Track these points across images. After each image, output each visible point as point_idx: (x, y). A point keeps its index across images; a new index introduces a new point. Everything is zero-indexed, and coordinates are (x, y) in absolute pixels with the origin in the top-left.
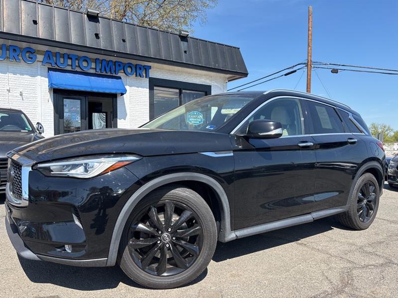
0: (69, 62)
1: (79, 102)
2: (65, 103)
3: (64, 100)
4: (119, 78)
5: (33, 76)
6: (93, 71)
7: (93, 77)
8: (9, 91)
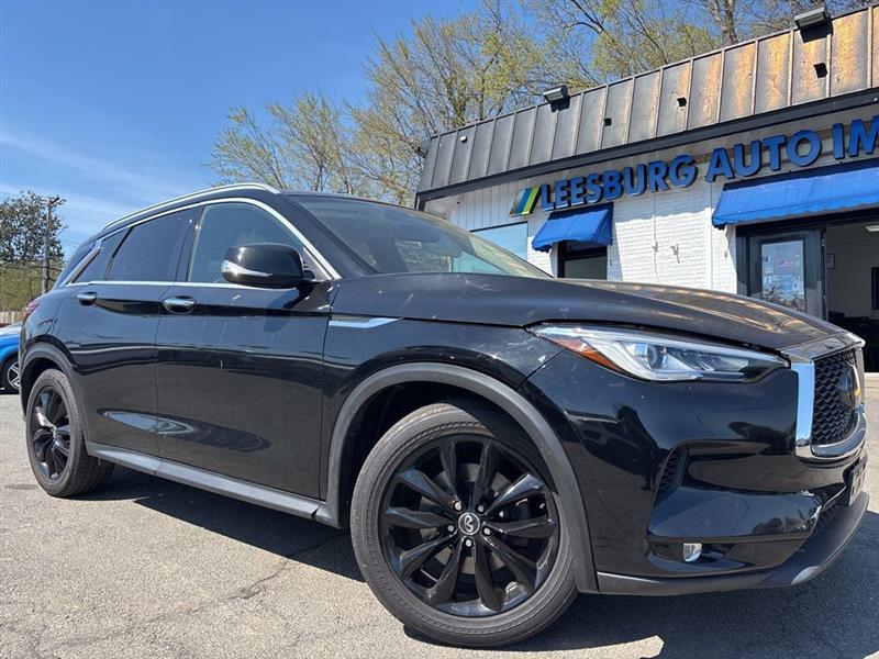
0: (766, 157)
1: (799, 244)
2: (764, 255)
3: (763, 246)
5: (697, 208)
7: (828, 177)
8: (656, 248)
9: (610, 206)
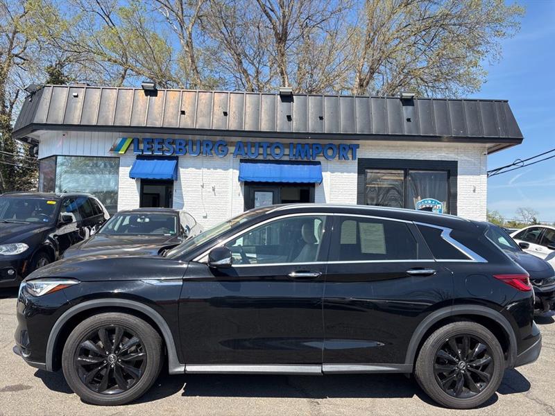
0: (261, 151)
1: (271, 194)
2: (256, 197)
3: (256, 193)
4: (319, 163)
5: (226, 169)
6: (286, 158)
7: (286, 166)
8: (203, 186)
9: (176, 158)
